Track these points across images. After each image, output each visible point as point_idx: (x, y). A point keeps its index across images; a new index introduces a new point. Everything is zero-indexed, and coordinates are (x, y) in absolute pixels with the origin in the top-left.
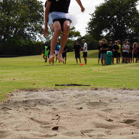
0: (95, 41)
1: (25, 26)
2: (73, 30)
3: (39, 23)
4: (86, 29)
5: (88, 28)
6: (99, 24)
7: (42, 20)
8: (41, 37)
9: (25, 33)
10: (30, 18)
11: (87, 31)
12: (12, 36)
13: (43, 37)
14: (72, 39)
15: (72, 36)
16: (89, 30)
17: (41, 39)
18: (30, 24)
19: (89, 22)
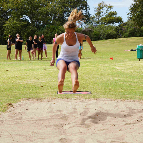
0: (138, 27)
1: (65, 12)
2: (115, 16)
3: (79, 8)
4: (128, 15)
5: (130, 14)
6: (141, 10)
7: (82, 5)
8: (81, 23)
9: (65, 19)
10: (70, 3)
11: (129, 17)
12: (51, 22)
13: (83, 23)
14: (113, 25)
15: (114, 22)
16: (131, 15)
17: (81, 25)
18: (69, 9)
19: (131, 7)
